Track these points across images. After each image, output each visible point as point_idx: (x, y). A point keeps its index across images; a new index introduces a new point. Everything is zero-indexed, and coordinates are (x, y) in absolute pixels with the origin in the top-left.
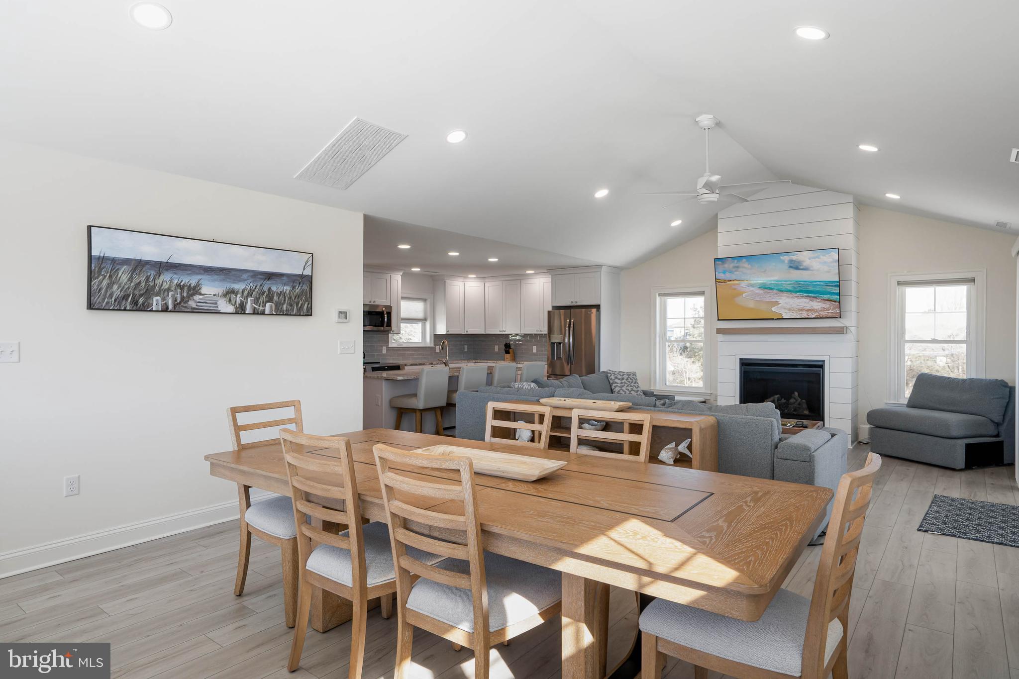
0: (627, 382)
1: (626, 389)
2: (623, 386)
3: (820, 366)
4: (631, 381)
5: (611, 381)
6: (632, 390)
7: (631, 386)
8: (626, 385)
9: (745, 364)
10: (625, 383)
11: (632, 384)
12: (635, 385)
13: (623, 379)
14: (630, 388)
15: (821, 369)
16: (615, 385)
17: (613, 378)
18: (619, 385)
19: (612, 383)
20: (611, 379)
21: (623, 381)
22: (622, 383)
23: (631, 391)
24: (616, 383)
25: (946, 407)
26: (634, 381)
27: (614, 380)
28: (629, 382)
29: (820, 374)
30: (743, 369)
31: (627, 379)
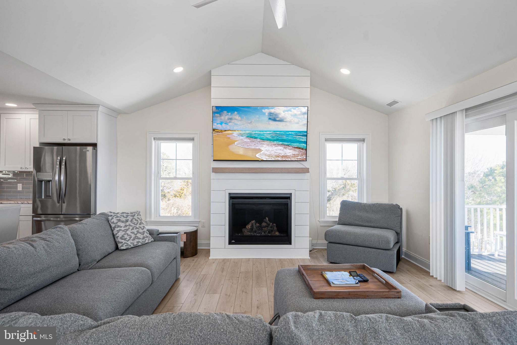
0: (132, 224)
1: (131, 233)
2: (127, 230)
3: (288, 198)
4: (136, 222)
5: (113, 225)
6: (138, 232)
7: (137, 228)
8: (131, 228)
9: (233, 198)
10: (130, 225)
11: (138, 226)
12: (140, 226)
13: (127, 221)
14: (135, 231)
15: (289, 200)
16: (118, 229)
17: (115, 221)
18: (123, 229)
19: (115, 227)
20: (113, 223)
21: (128, 224)
22: (126, 226)
23: (136, 234)
24: (119, 226)
25: (367, 224)
26: (139, 221)
27: (117, 223)
28: (134, 223)
29: (288, 204)
30: (231, 201)
31: (132, 221)
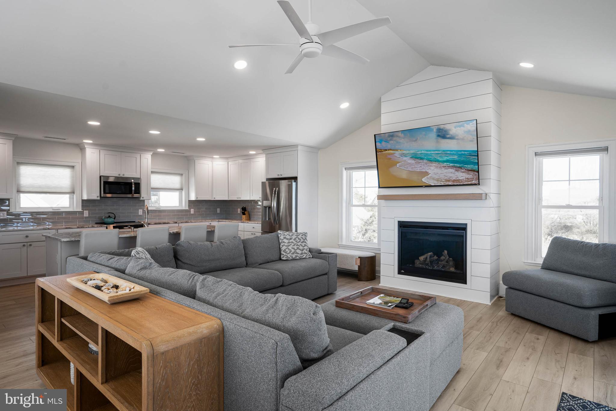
0: (294, 242)
1: (292, 248)
2: (289, 246)
3: (463, 228)
4: (298, 240)
5: (280, 241)
6: (298, 248)
7: (298, 245)
8: (293, 244)
9: (403, 226)
10: (292, 242)
11: (299, 244)
12: (302, 244)
13: (291, 239)
14: (295, 247)
15: (464, 232)
16: (283, 244)
18: (286, 244)
19: (281, 243)
20: (281, 239)
21: (291, 241)
22: (289, 242)
23: (296, 250)
24: (284, 242)
26: (302, 240)
27: (283, 239)
28: (296, 241)
29: (464, 236)
30: (401, 230)
31: (295, 239)
